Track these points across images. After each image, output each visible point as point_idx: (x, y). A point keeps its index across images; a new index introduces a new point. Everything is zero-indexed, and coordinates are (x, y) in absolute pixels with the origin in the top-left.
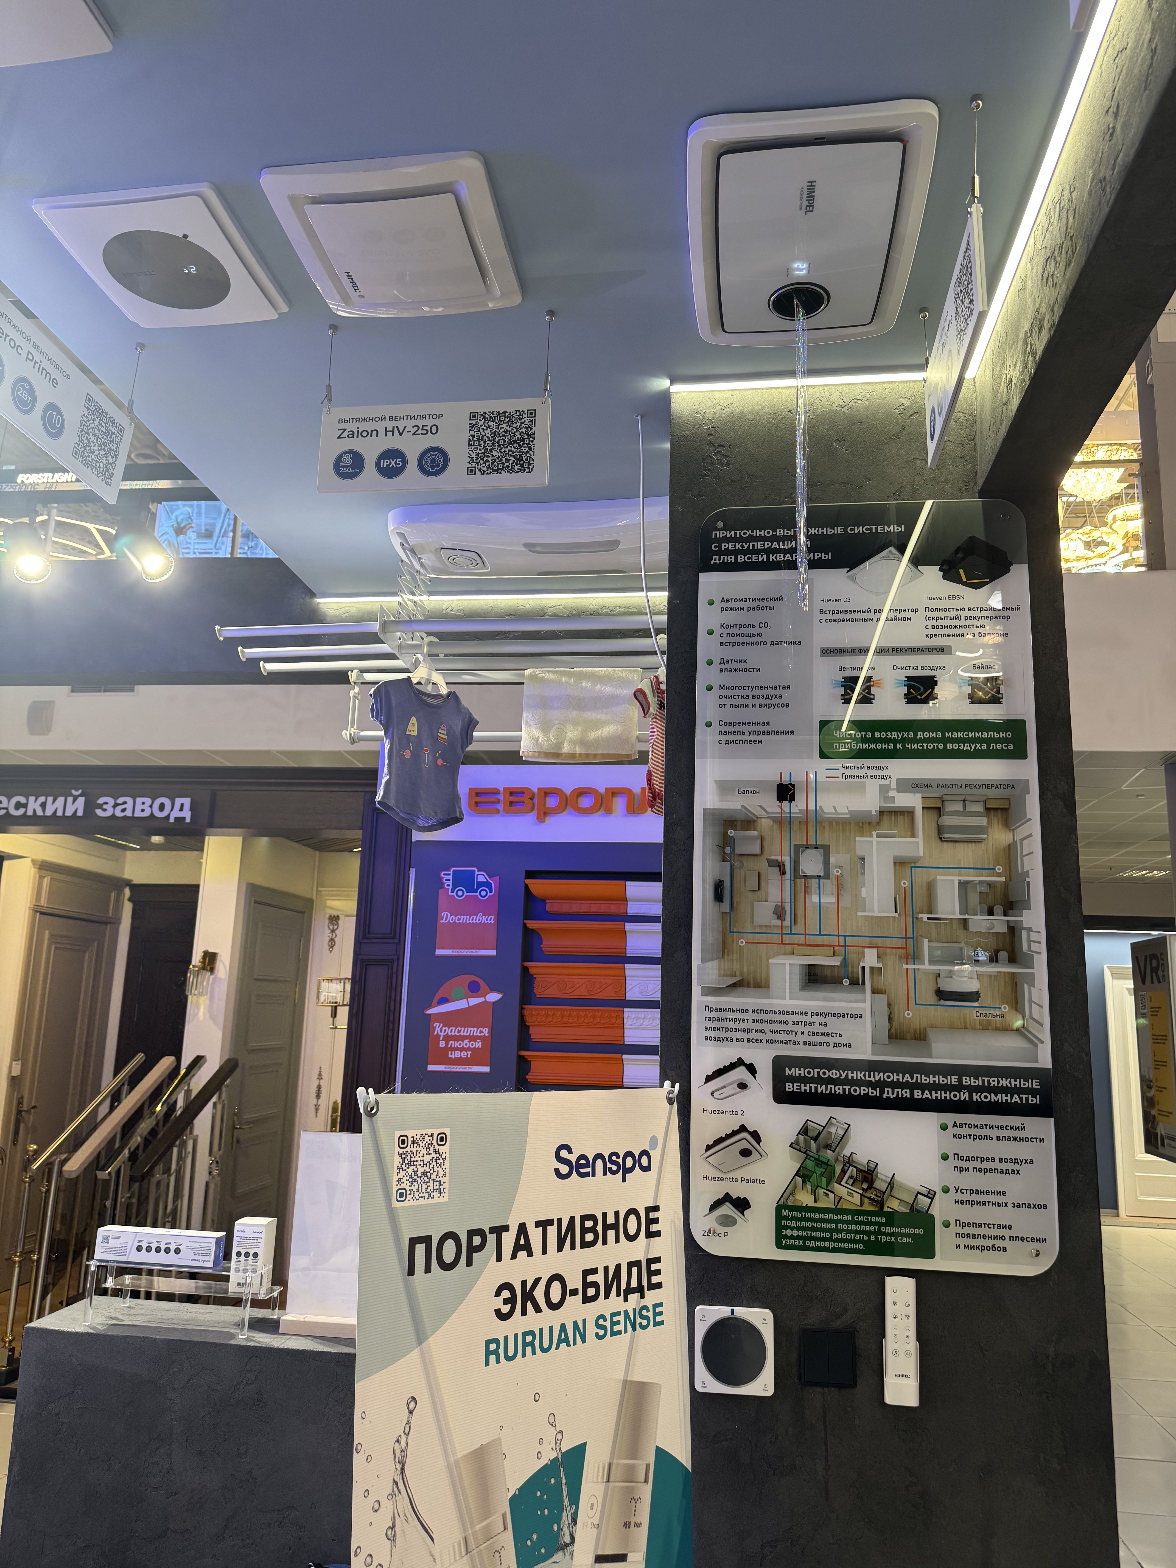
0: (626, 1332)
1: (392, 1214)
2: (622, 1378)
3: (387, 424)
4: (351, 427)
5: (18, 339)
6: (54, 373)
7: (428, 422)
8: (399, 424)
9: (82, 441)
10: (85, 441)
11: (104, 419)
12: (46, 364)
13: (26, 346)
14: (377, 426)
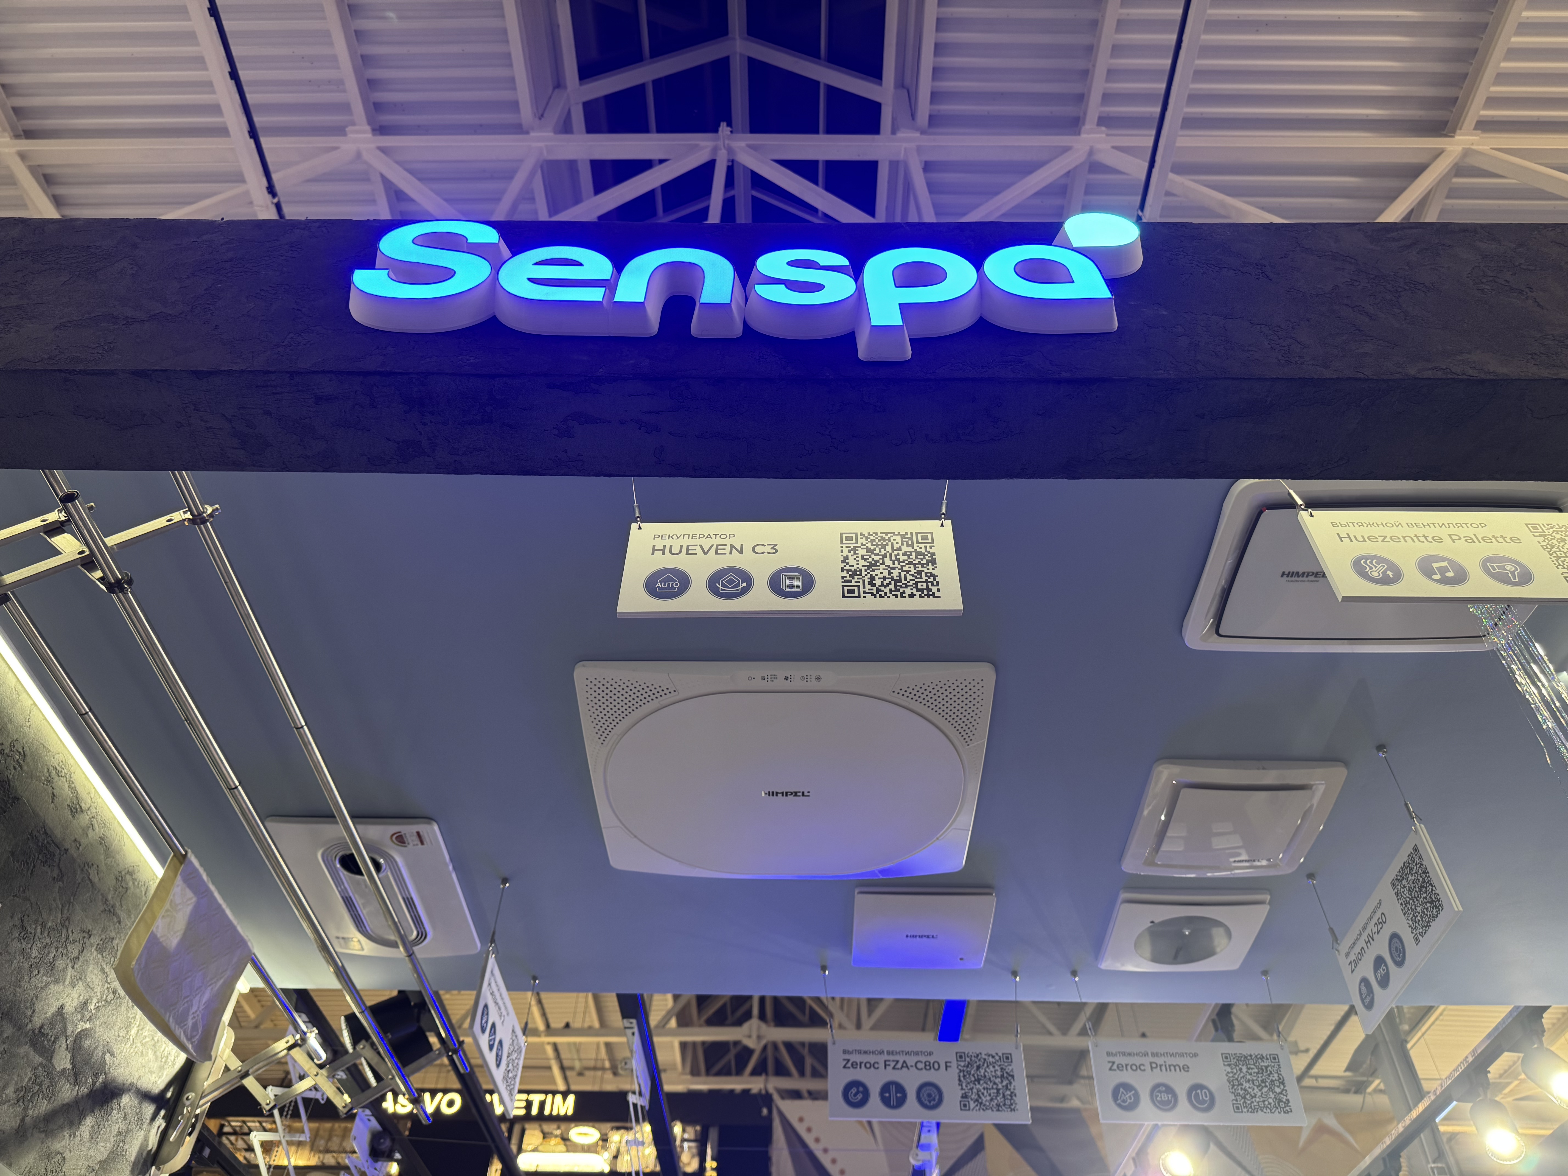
3: (1364, 937)
4: (1352, 957)
5: (1137, 1061)
6: (1181, 1061)
7: (1378, 914)
8: (1368, 931)
9: (1238, 1094)
10: (1241, 1092)
11: (1251, 1062)
12: (1171, 1061)
13: (1146, 1061)
14: (1361, 943)
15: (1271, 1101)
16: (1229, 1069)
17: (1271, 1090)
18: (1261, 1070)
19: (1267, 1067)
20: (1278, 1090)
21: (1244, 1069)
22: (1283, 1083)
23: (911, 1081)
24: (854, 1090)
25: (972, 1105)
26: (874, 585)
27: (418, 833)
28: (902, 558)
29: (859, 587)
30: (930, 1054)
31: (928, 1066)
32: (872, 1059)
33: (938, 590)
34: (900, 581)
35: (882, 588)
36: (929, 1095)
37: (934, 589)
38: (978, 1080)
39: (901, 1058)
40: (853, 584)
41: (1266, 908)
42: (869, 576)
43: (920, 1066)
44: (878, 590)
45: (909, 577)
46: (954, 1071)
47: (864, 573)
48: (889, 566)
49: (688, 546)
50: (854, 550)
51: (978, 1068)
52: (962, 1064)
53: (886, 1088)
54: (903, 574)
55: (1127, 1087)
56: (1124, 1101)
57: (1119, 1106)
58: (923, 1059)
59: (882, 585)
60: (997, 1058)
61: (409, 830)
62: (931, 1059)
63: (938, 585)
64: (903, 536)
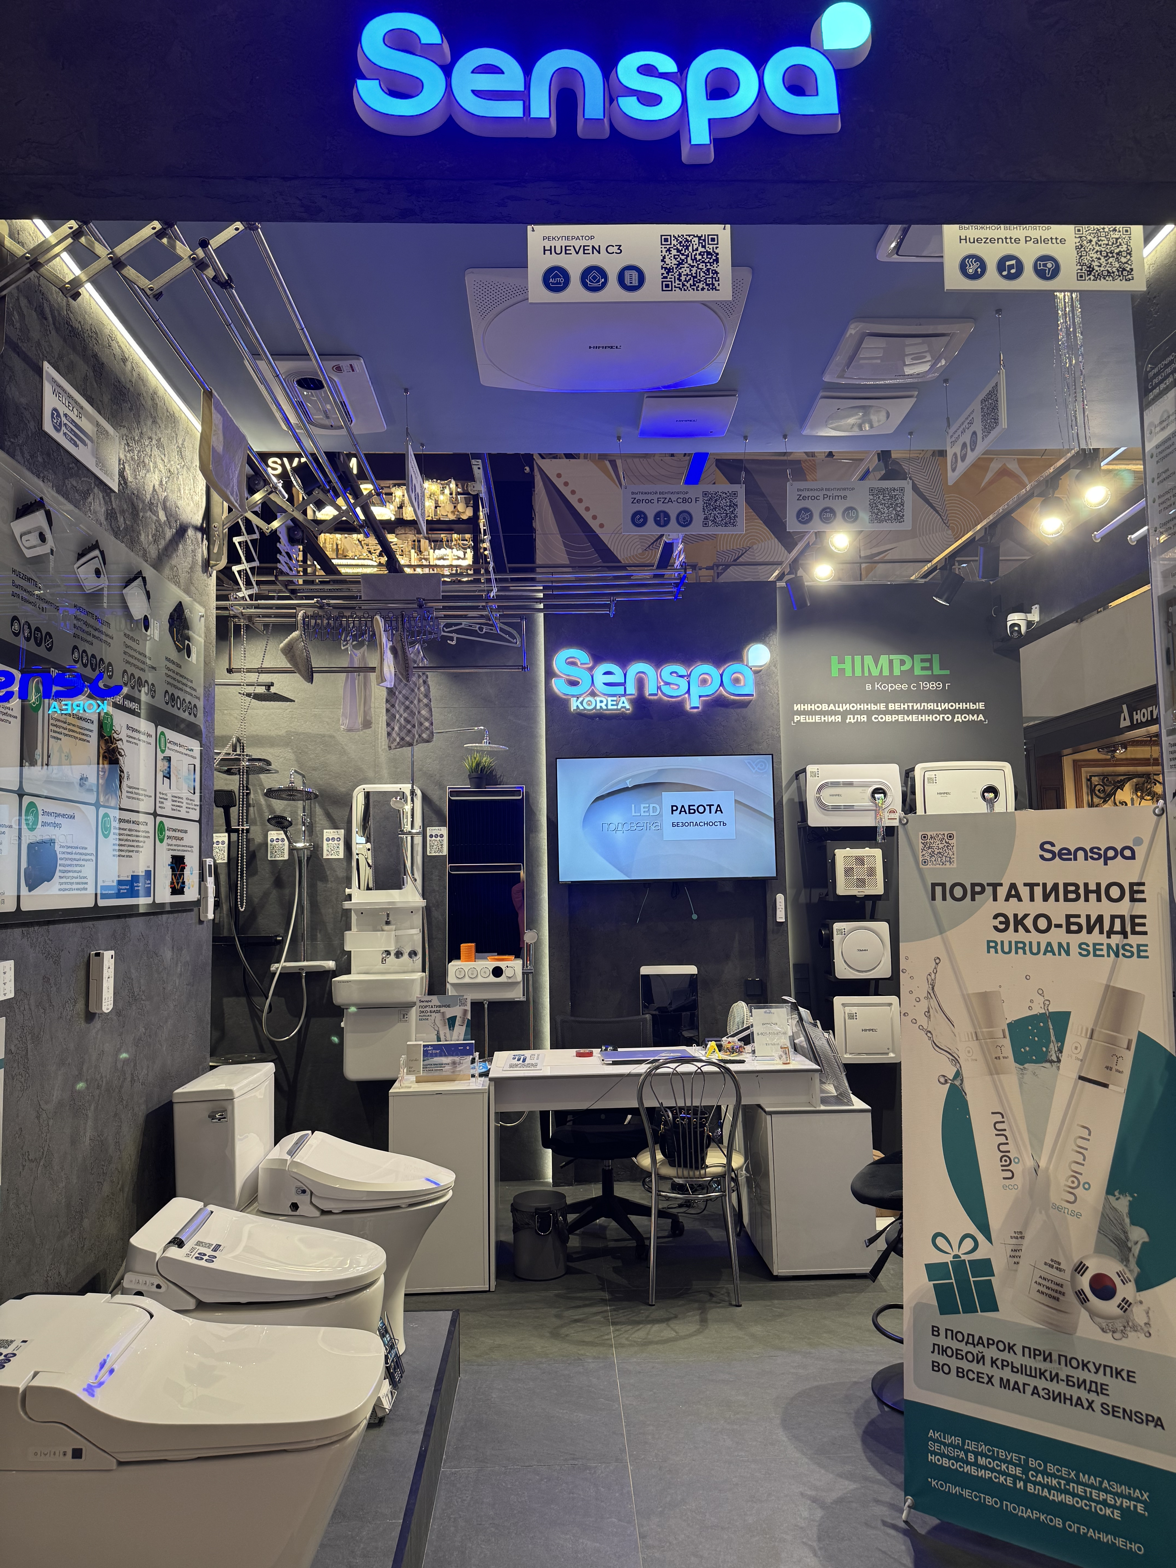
0: (1109, 956)
1: (920, 871)
2: (1105, 982)
3: (961, 429)
4: (953, 439)
5: (816, 494)
6: (842, 493)
7: (970, 418)
8: (964, 426)
9: (874, 513)
10: (876, 511)
11: (887, 492)
12: (836, 493)
13: (821, 494)
14: (959, 432)
15: (893, 515)
16: (871, 497)
17: (895, 509)
18: (891, 497)
19: (895, 495)
20: (899, 509)
21: (881, 497)
22: (903, 505)
23: (673, 510)
24: (638, 517)
25: (710, 523)
26: (680, 280)
27: (351, 365)
28: (699, 257)
29: (671, 281)
30: (687, 493)
31: (685, 500)
32: (649, 497)
33: (719, 285)
34: (696, 277)
35: (685, 283)
36: (684, 518)
37: (716, 284)
38: (715, 509)
39: (668, 496)
40: (668, 279)
41: (913, 400)
42: (678, 273)
43: (679, 500)
44: (684, 285)
45: (702, 274)
46: (701, 503)
47: (675, 271)
48: (690, 264)
49: (566, 247)
50: (669, 250)
51: (716, 501)
52: (706, 499)
53: (657, 515)
54: (699, 270)
55: (806, 510)
56: (803, 519)
57: (800, 521)
58: (682, 496)
59: (685, 281)
60: (728, 494)
61: (344, 364)
62: (687, 496)
63: (718, 281)
64: (700, 238)
